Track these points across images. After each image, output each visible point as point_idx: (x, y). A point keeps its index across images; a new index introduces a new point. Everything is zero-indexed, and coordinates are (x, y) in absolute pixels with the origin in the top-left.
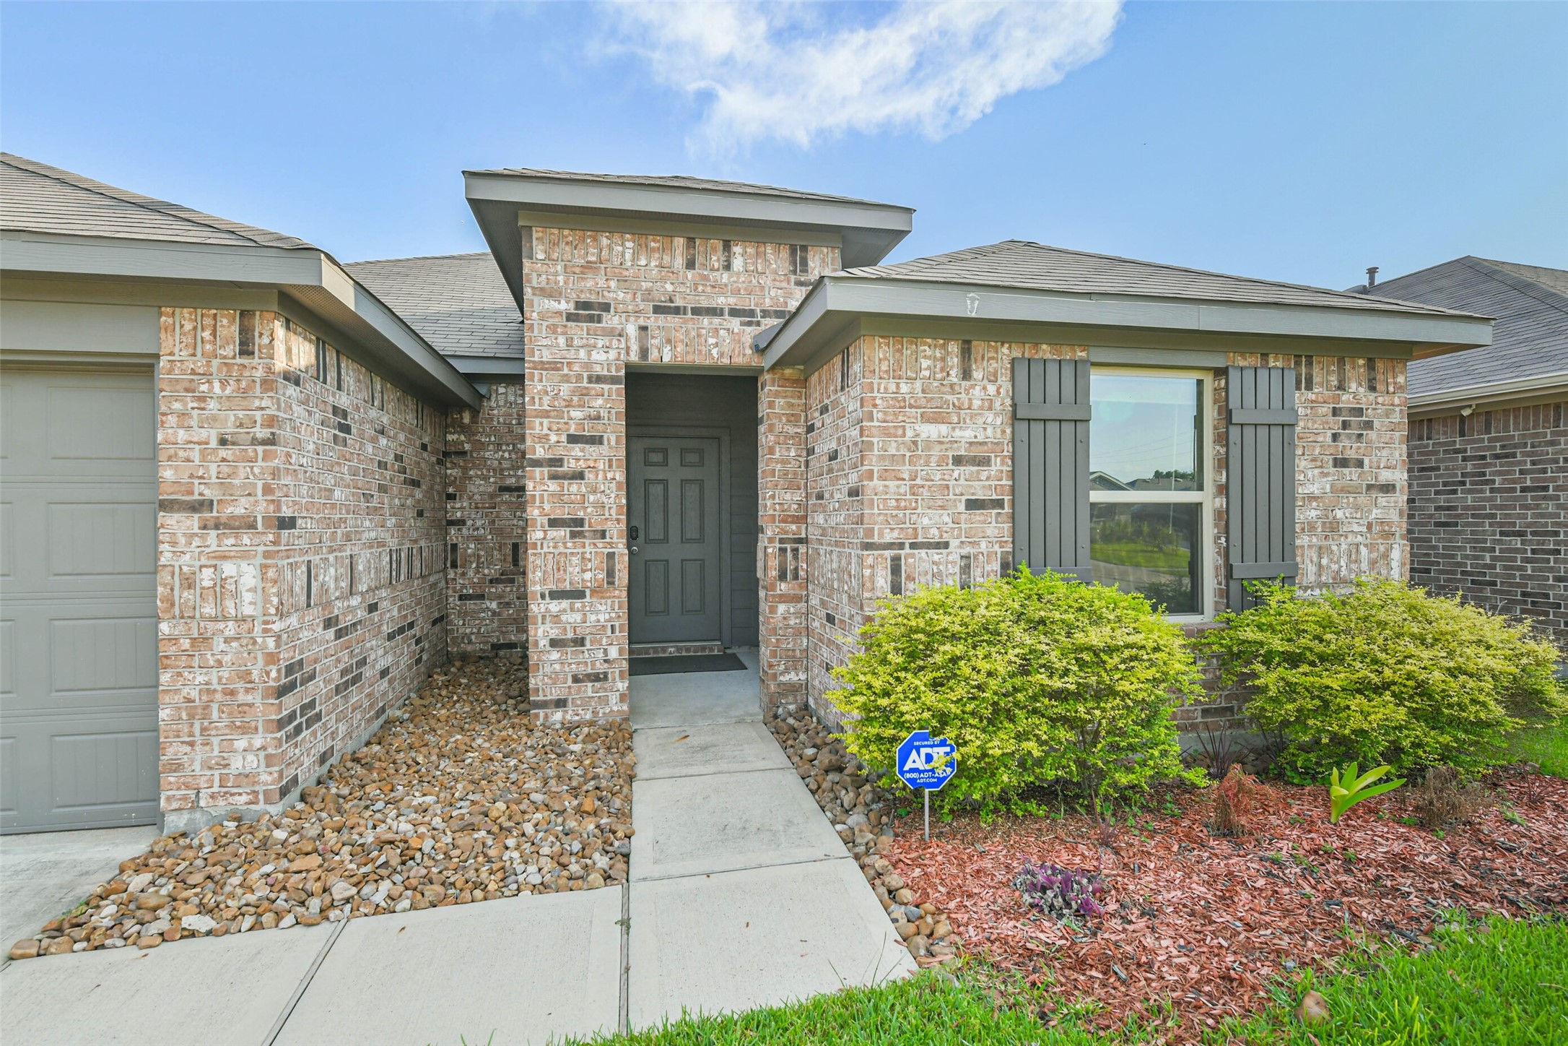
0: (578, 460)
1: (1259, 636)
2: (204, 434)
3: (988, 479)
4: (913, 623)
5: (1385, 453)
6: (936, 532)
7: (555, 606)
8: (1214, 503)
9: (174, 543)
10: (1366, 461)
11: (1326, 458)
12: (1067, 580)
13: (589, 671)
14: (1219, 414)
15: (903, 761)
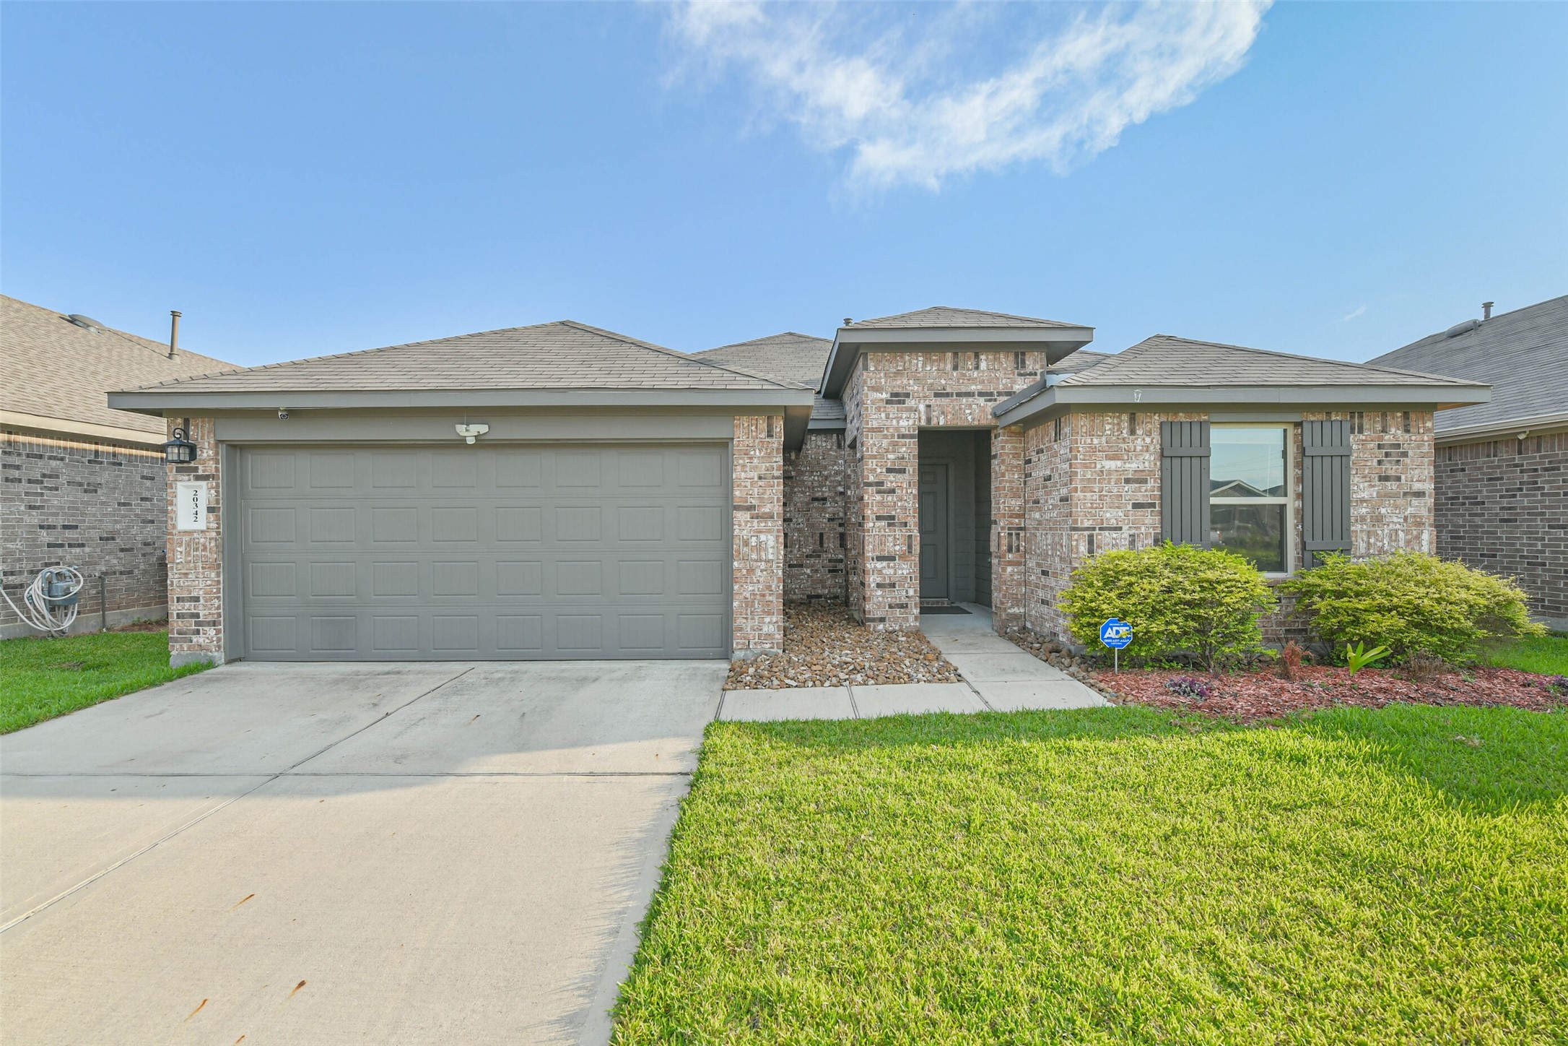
0: (892, 482)
1: (1318, 581)
2: (752, 474)
3: (1146, 491)
4: (1107, 566)
5: (1417, 472)
6: (1115, 521)
7: (879, 565)
8: (1294, 504)
9: (740, 525)
10: (1403, 477)
11: (1373, 476)
12: (1196, 548)
13: (898, 602)
14: (1297, 449)
15: (1104, 633)
